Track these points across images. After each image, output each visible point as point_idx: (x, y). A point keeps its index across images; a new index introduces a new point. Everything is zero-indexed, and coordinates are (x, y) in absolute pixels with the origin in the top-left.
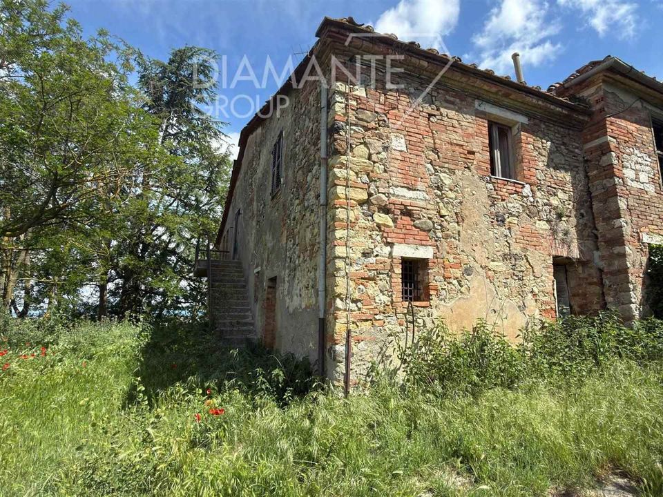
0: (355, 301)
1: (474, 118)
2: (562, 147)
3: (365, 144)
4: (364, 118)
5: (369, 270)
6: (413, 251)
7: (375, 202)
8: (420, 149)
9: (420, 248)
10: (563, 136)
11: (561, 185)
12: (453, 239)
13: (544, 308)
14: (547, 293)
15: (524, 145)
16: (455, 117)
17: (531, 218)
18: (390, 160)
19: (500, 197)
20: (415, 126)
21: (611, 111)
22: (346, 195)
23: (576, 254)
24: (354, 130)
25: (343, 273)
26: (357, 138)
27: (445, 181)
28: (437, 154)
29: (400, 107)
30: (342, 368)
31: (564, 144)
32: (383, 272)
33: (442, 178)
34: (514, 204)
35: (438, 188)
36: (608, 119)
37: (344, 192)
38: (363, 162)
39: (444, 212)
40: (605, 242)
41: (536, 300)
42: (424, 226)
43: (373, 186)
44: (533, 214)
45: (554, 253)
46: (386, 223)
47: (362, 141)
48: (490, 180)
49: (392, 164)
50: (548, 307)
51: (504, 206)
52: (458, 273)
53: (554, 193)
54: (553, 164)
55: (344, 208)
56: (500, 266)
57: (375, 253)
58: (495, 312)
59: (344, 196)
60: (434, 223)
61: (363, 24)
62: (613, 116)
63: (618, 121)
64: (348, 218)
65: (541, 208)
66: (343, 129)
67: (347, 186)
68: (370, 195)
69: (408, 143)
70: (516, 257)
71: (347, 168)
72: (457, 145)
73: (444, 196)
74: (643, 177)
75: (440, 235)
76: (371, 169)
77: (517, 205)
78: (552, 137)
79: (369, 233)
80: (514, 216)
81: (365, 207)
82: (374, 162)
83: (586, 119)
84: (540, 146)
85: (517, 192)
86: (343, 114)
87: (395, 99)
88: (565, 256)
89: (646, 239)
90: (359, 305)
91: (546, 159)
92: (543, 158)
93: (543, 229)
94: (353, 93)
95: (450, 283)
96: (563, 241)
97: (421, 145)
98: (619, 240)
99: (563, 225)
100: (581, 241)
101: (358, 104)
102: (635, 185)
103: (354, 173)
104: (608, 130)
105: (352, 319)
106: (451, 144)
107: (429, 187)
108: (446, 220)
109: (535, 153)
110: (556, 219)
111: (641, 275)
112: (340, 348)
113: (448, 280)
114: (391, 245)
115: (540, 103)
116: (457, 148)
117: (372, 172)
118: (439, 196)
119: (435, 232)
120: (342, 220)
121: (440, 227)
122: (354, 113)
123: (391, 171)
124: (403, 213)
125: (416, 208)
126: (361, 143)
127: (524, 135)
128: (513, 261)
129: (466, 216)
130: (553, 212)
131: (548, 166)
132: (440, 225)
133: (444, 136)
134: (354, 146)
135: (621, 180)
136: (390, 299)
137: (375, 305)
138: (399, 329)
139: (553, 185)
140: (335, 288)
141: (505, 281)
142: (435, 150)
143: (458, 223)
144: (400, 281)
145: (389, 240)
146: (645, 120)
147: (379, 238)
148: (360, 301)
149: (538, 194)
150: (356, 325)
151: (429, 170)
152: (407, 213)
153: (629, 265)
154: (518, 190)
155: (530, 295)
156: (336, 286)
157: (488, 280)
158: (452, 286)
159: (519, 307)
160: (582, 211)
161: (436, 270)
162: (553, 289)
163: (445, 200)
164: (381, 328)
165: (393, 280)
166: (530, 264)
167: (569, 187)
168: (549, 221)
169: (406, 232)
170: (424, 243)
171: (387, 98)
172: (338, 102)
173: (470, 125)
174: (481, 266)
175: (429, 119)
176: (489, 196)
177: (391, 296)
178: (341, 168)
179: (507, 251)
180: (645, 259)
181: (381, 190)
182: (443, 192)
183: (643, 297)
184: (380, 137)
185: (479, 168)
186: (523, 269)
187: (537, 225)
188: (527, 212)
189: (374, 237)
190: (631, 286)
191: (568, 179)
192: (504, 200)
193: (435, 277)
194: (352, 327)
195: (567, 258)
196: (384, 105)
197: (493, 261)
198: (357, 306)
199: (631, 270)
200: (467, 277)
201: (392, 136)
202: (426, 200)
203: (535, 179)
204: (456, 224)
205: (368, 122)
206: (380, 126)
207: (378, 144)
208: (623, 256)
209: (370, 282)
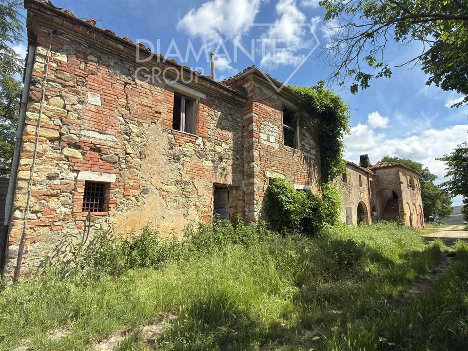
0: (36, 212)
1: (163, 90)
2: (229, 116)
3: (61, 96)
4: (63, 77)
5: (53, 190)
6: (98, 176)
7: (65, 140)
8: (114, 106)
9: (103, 174)
10: (230, 109)
11: (225, 140)
12: (135, 170)
13: (202, 215)
14: (206, 206)
15: (201, 112)
16: (148, 88)
17: (200, 158)
18: (84, 111)
19: (178, 144)
20: (111, 89)
21: (256, 98)
22: (36, 132)
23: (229, 181)
24: (52, 85)
25: (24, 191)
26: (53, 91)
27: (133, 130)
28: (129, 110)
29: (99, 74)
30: (14, 262)
31: (231, 115)
32: (66, 191)
33: (131, 127)
34: (189, 149)
35: (127, 134)
36: (254, 103)
37: (34, 130)
38: (57, 110)
39: (129, 151)
40: (247, 176)
41: (197, 210)
42: (110, 160)
43: (65, 128)
44: (201, 156)
45: (215, 181)
46: (75, 156)
47: (59, 94)
48: (172, 132)
49: (86, 114)
50: (205, 215)
51: (180, 150)
52: (136, 192)
53: (219, 144)
54: (220, 125)
55: (33, 142)
56: (173, 188)
57: (60, 177)
58: (164, 218)
59: (35, 134)
60: (119, 158)
61: (62, 9)
62: (258, 101)
63: (261, 105)
64: (35, 150)
65: (208, 153)
66: (39, 83)
67: (38, 126)
68: (61, 134)
69: (103, 100)
70: (186, 183)
71: (39, 113)
72: (147, 106)
73: (131, 140)
74: (272, 139)
75: (124, 166)
76: (65, 115)
77: (191, 150)
78: (222, 109)
79: (56, 162)
80: (188, 156)
81: (56, 143)
82: (68, 111)
83: (244, 101)
84: (213, 114)
85: (191, 141)
86: (42, 71)
87: (95, 67)
88: (222, 183)
89: (268, 175)
90: (39, 215)
91: (216, 123)
92: (214, 122)
93: (208, 166)
94: (55, 57)
95: (128, 199)
96: (221, 174)
97: (115, 103)
98: (251, 175)
99: (223, 164)
100: (234, 175)
101: (58, 66)
102: (266, 143)
103: (47, 117)
104: (253, 109)
105: (30, 226)
106: (142, 105)
107: (119, 133)
108: (131, 156)
109: (209, 118)
110: (218, 160)
111: (263, 195)
112: (14, 248)
113: (127, 197)
114: (78, 171)
115: (213, 87)
116: (147, 108)
117: (66, 117)
118: (127, 140)
119: (119, 164)
120: (30, 151)
121: (124, 161)
122: (54, 72)
123: (84, 119)
124: (91, 149)
125: (104, 147)
126: (57, 96)
127: (201, 106)
128: (183, 186)
129: (148, 155)
130: (217, 156)
131: (217, 127)
132: (125, 160)
133: (136, 99)
134: (49, 97)
135: (257, 140)
136: (71, 210)
137: (56, 214)
138: (77, 231)
139: (218, 139)
140: (15, 203)
141: (175, 198)
142: (127, 107)
143: (141, 158)
144: (82, 197)
145: (75, 168)
146: (278, 107)
147: (66, 166)
148: (40, 212)
149: (208, 144)
150: (34, 230)
151: (120, 121)
152: (96, 149)
153: (255, 189)
154: (192, 140)
155: (193, 207)
156: (16, 201)
157: (161, 197)
158: (130, 201)
159: (184, 215)
160: (238, 156)
161: (117, 190)
162: (211, 204)
163: (132, 143)
164: (59, 231)
165: (75, 197)
166: (195, 188)
167: (231, 141)
168: (213, 161)
169: (93, 163)
170: (108, 171)
171: (87, 66)
172: (39, 62)
173: (160, 94)
174: (156, 188)
175: (125, 86)
176: (169, 143)
177: (72, 208)
178: (34, 112)
179: (179, 179)
180: (266, 186)
181: (72, 131)
182: (130, 137)
183: (262, 208)
184: (77, 93)
185: (163, 123)
186: (190, 190)
187: (204, 163)
188: (198, 154)
189: (60, 165)
190: (255, 202)
191: (230, 136)
192: (181, 146)
193: (114, 195)
194: (28, 232)
195: (224, 184)
196: (84, 70)
197: (166, 185)
198: (37, 216)
199: (256, 192)
200: (143, 195)
201: (89, 94)
202: (114, 142)
203: (206, 134)
204: (139, 160)
205: (65, 81)
206: (78, 85)
207: (74, 98)
208: (253, 184)
209: (53, 198)
